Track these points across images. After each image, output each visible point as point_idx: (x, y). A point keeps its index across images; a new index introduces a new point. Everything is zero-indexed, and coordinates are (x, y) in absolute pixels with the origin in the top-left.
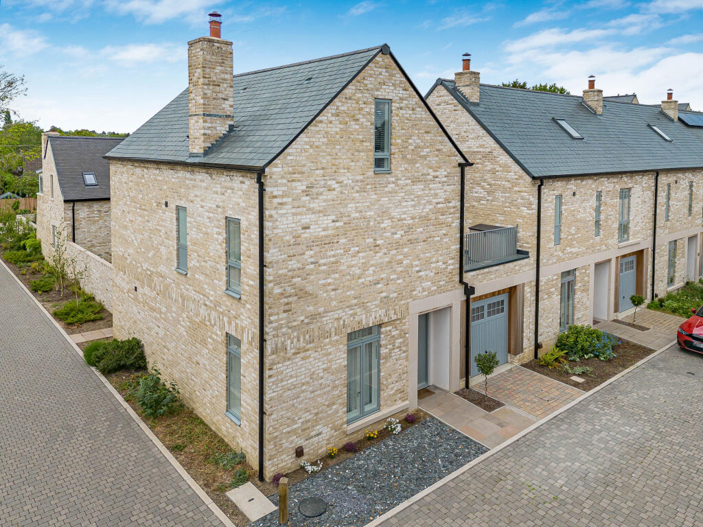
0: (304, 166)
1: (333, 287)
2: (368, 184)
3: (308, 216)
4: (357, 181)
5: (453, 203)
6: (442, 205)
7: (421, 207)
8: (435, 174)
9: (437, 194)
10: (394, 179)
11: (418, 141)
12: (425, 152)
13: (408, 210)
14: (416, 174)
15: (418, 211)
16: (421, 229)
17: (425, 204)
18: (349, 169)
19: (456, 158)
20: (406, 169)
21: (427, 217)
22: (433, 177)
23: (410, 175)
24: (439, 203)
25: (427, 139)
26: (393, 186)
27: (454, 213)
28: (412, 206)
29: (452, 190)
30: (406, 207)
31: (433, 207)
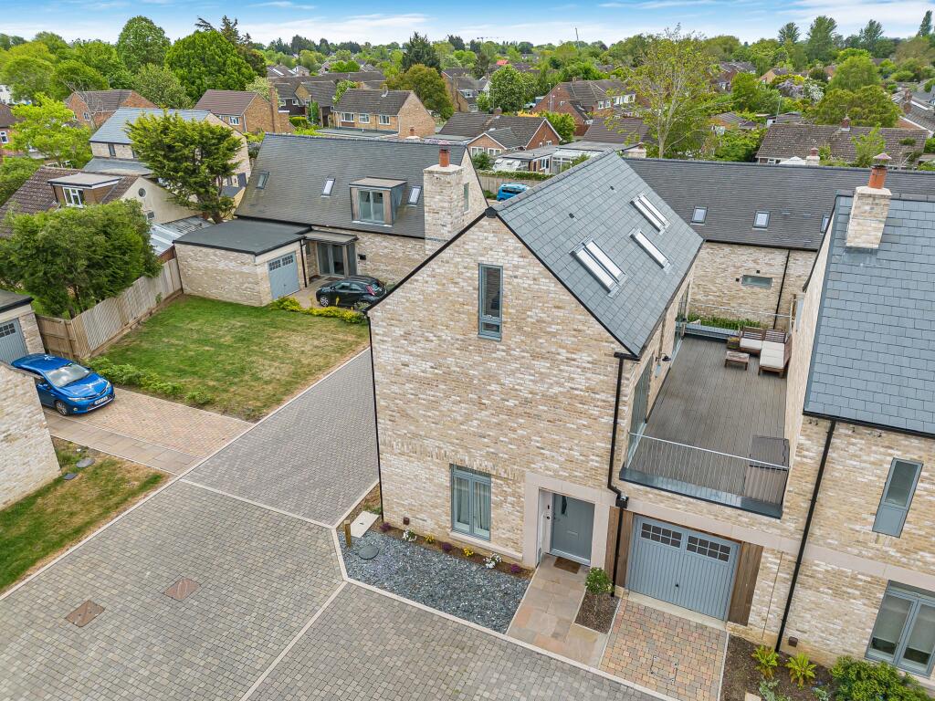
1: (433, 420)
2: (470, 345)
3: (407, 357)
4: (457, 340)
5: (602, 396)
6: (582, 393)
7: (546, 386)
8: (569, 355)
9: (573, 379)
10: (504, 348)
11: (542, 315)
12: (554, 328)
13: (526, 383)
14: (538, 350)
15: (541, 388)
16: (546, 408)
17: (552, 384)
18: (447, 326)
19: (612, 345)
20: (522, 341)
21: (554, 398)
22: (567, 359)
23: (528, 348)
24: (576, 389)
25: (557, 314)
26: (504, 354)
27: (604, 408)
28: (531, 381)
29: (602, 381)
30: (521, 379)
31: (565, 390)
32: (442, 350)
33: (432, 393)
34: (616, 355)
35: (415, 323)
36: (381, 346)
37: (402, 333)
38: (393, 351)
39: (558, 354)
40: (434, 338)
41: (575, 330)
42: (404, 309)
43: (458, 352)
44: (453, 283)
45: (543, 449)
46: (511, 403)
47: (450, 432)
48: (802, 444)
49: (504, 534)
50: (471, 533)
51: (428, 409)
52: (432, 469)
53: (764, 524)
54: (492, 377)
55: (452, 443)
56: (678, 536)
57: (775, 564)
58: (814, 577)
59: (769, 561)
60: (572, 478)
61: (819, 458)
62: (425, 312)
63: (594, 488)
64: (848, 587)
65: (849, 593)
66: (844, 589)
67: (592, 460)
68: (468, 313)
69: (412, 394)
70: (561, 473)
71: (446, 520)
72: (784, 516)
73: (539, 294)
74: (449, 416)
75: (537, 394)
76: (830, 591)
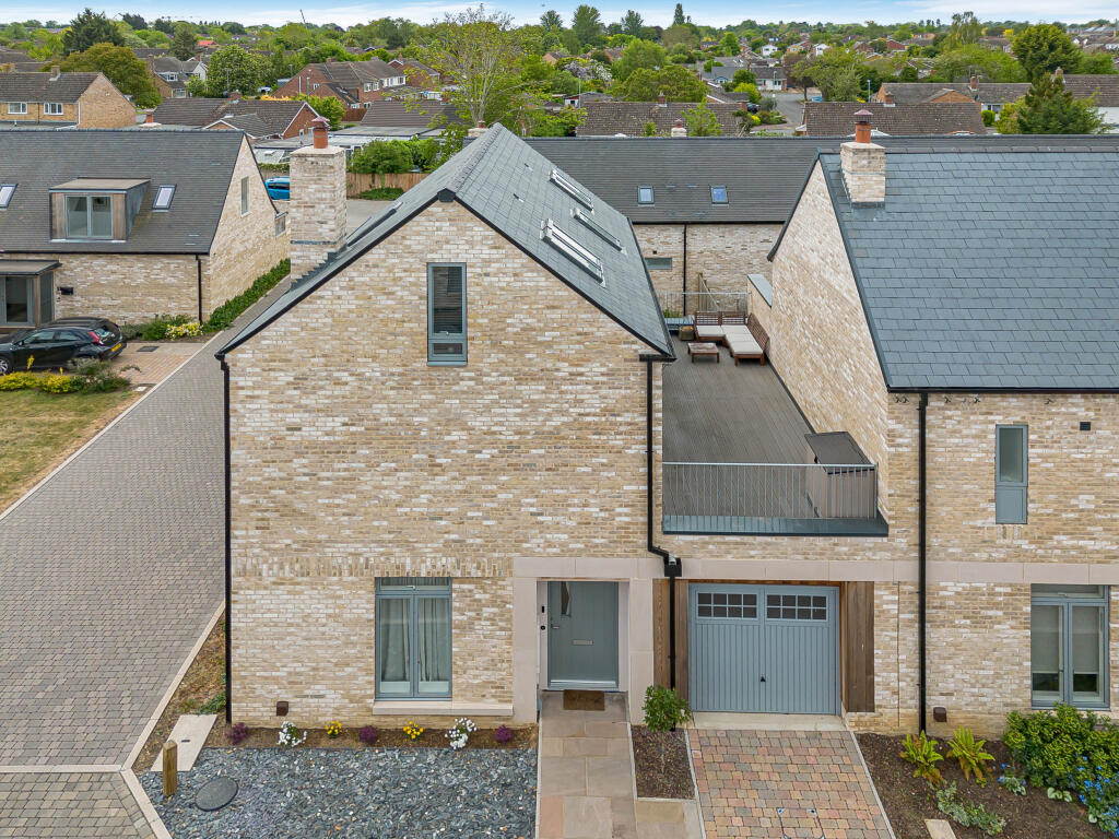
0: (291, 352)
1: (345, 511)
2: (414, 379)
3: (298, 415)
4: (393, 374)
5: (627, 417)
6: (596, 419)
7: (541, 419)
8: (574, 370)
9: (582, 401)
10: (473, 374)
11: (529, 321)
12: (548, 336)
13: (509, 421)
14: (527, 369)
15: (532, 423)
16: (542, 451)
17: (549, 414)
18: (374, 358)
19: (634, 347)
20: (501, 361)
21: (555, 434)
22: (571, 374)
23: (510, 369)
24: (588, 415)
25: (553, 316)
26: (472, 383)
27: (630, 434)
28: (516, 415)
29: (624, 397)
30: (501, 415)
31: (571, 419)
32: (366, 393)
33: (345, 465)
34: (642, 358)
35: (316, 360)
36: (248, 406)
37: (291, 379)
38: (272, 411)
39: (558, 370)
40: (350, 379)
41: (579, 334)
42: (296, 342)
43: (392, 392)
44: (385, 294)
45: (541, 514)
46: (486, 455)
47: (376, 523)
48: (893, 430)
49: (476, 677)
50: (415, 694)
51: (335, 492)
52: (340, 597)
53: (870, 549)
54: (453, 421)
55: (380, 542)
56: (751, 599)
57: (893, 602)
58: (944, 608)
59: (885, 600)
60: (591, 550)
61: (916, 444)
62: (334, 342)
63: (627, 557)
64: (987, 608)
65: (990, 617)
66: (984, 612)
67: (620, 515)
68: (412, 334)
69: (305, 475)
70: (571, 546)
71: (364, 681)
72: (891, 531)
73: (524, 293)
74: (376, 497)
75: (527, 433)
76: (968, 621)
